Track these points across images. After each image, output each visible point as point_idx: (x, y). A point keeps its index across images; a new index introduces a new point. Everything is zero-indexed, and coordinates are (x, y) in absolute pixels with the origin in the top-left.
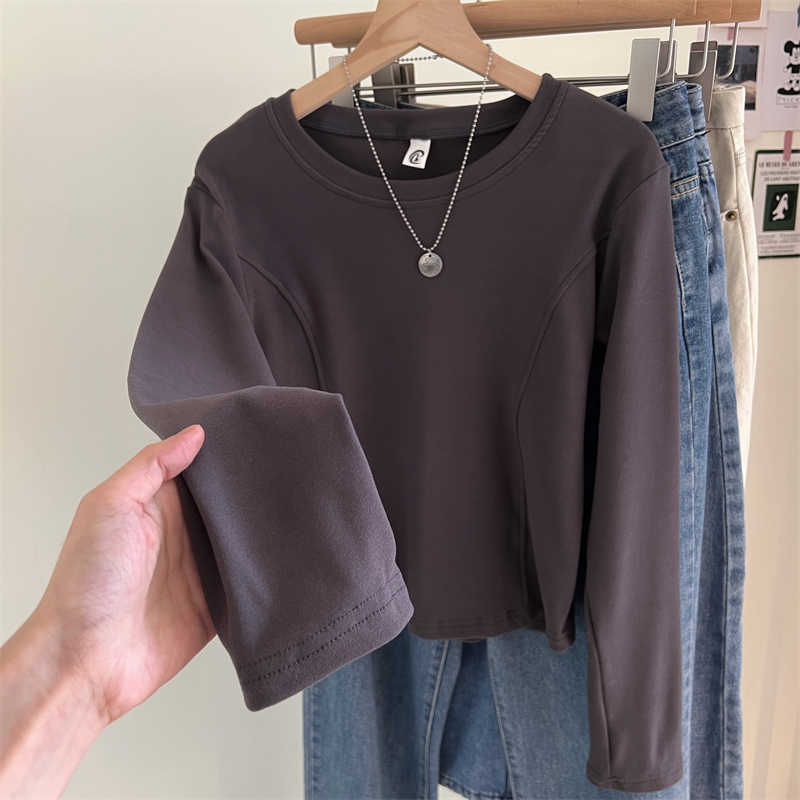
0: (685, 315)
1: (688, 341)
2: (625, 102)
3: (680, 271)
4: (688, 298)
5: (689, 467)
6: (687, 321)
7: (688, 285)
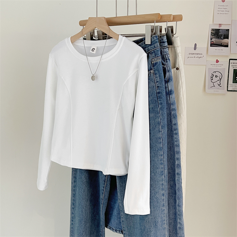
0: (157, 91)
1: (158, 98)
2: (145, 40)
3: (155, 80)
4: (158, 87)
5: (160, 131)
6: (158, 92)
7: (158, 83)
